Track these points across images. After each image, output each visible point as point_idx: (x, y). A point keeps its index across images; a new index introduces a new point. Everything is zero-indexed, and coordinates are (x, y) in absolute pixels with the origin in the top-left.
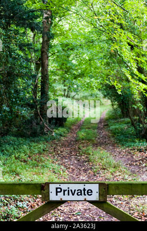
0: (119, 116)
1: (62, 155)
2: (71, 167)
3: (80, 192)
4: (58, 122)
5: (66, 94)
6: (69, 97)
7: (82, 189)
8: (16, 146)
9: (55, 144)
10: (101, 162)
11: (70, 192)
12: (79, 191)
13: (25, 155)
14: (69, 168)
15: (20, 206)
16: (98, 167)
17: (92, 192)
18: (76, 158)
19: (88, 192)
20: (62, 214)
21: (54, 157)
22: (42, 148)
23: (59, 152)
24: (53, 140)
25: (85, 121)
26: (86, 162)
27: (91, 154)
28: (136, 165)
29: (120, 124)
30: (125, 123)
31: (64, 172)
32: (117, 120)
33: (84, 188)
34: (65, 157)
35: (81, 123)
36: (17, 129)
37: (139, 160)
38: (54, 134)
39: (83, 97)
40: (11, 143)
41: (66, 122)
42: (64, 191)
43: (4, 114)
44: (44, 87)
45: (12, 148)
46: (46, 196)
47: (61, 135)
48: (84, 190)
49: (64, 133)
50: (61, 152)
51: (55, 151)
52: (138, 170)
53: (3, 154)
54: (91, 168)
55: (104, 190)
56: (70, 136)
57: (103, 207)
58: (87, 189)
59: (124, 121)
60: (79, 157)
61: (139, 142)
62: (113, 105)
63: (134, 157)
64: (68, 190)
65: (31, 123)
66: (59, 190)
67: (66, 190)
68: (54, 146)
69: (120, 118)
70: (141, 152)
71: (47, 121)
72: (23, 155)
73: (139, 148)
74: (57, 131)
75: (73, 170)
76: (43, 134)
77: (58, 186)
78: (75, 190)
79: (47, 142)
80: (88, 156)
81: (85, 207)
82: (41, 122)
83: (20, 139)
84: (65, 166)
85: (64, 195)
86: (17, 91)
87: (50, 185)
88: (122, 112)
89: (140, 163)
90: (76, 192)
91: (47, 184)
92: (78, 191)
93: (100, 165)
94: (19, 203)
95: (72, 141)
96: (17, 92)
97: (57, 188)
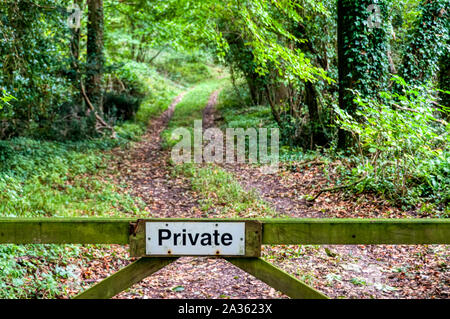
0: (246, 100)
1: (135, 176)
2: (156, 200)
3: (207, 239)
4: (123, 111)
5: (136, 55)
6: (142, 61)
7: (212, 233)
8: (39, 159)
9: (118, 155)
10: (215, 191)
11: (187, 237)
12: (206, 237)
13: (61, 176)
14: (152, 202)
15: (61, 274)
16: (210, 200)
17: (231, 238)
18: (165, 183)
19: (223, 239)
20: (147, 290)
21: (120, 180)
22: (93, 162)
23: (129, 171)
24: (114, 147)
25: (176, 110)
26: (185, 190)
27: (195, 175)
28: (286, 196)
29: (249, 118)
30: (258, 116)
31: (141, 210)
32: (242, 110)
33: (216, 231)
34: (141, 181)
35: (169, 115)
36: (37, 125)
37: (292, 188)
38: (114, 135)
39: (171, 61)
40: (28, 153)
41: (139, 113)
42: (176, 236)
43: (17, 90)
44: (94, 37)
45: (32, 162)
46: (139, 247)
47: (129, 138)
48: (216, 234)
49: (136, 133)
50: (134, 171)
51: (119, 168)
52: (290, 207)
53: (15, 174)
54: (196, 203)
55: (255, 235)
56: (147, 141)
57: (252, 268)
58: (221, 233)
59: (256, 111)
60: (170, 182)
61: (290, 153)
62: (233, 79)
63: (281, 181)
64: (184, 235)
65: (68, 112)
66: (165, 234)
67: (179, 235)
68: (118, 158)
69: (249, 105)
70: (294, 171)
71: (101, 109)
72: (55, 175)
73: (290, 164)
74: (120, 130)
75: (160, 206)
76: (93, 134)
77: (163, 226)
78: (197, 235)
79: (102, 150)
80: (188, 179)
81: (190, 277)
82: (89, 111)
83: (47, 143)
84: (144, 199)
85: (175, 244)
86: (41, 42)
87: (147, 223)
88: (253, 93)
89: (293, 194)
90: (200, 238)
91: (142, 222)
92: (203, 236)
93: (213, 197)
94: (58, 269)
95: (153, 149)
96: (41, 44)
97: (161, 231)
